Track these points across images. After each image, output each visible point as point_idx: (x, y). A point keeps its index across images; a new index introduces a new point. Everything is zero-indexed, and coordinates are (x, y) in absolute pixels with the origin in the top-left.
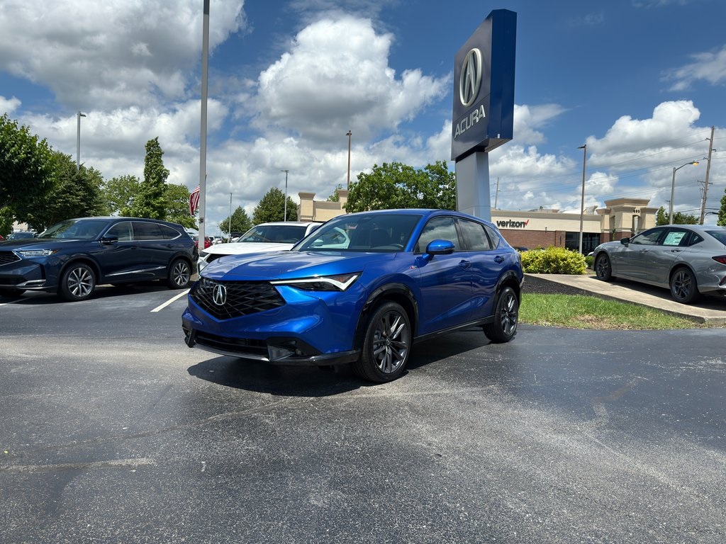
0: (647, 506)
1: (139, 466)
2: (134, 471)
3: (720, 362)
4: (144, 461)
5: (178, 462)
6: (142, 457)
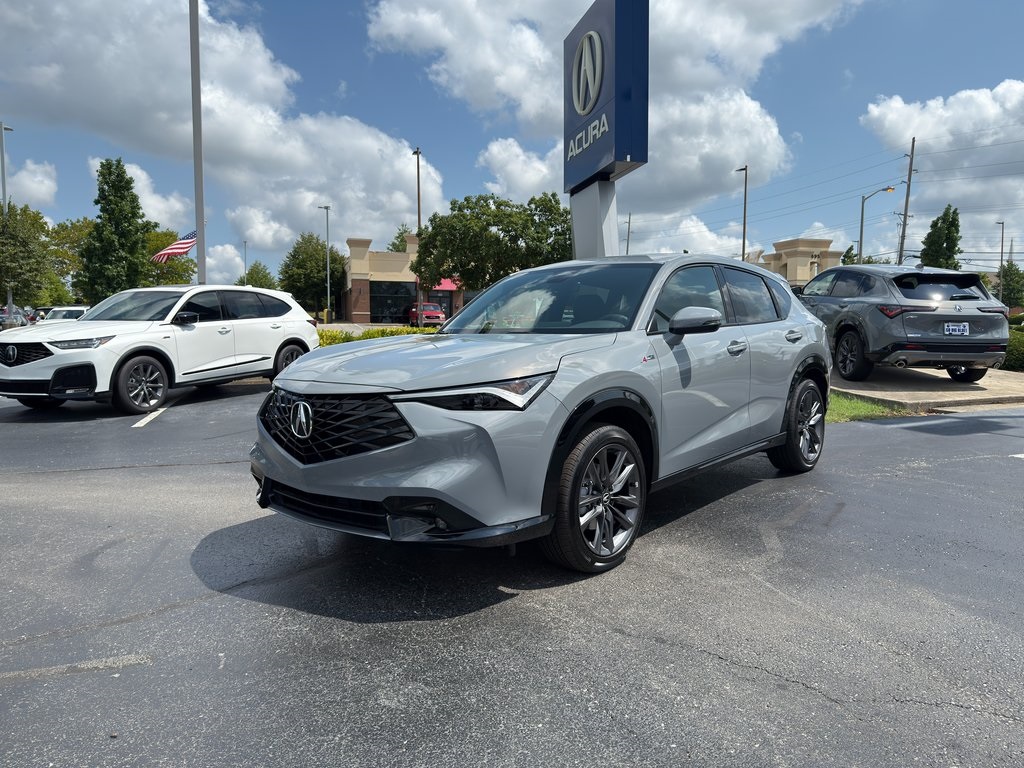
1: (124, 666)
2: (117, 675)
3: (924, 464)
4: (132, 659)
5: (183, 657)
6: (129, 653)
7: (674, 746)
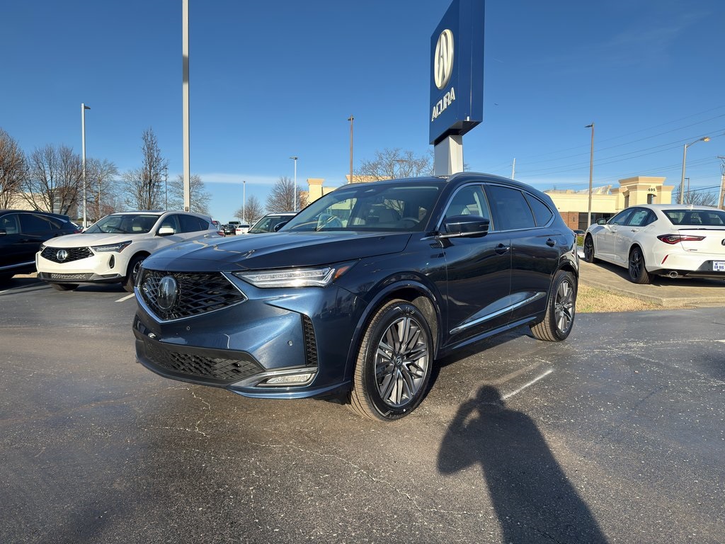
0: (436, 490)
3: (642, 344)
7: (277, 530)
